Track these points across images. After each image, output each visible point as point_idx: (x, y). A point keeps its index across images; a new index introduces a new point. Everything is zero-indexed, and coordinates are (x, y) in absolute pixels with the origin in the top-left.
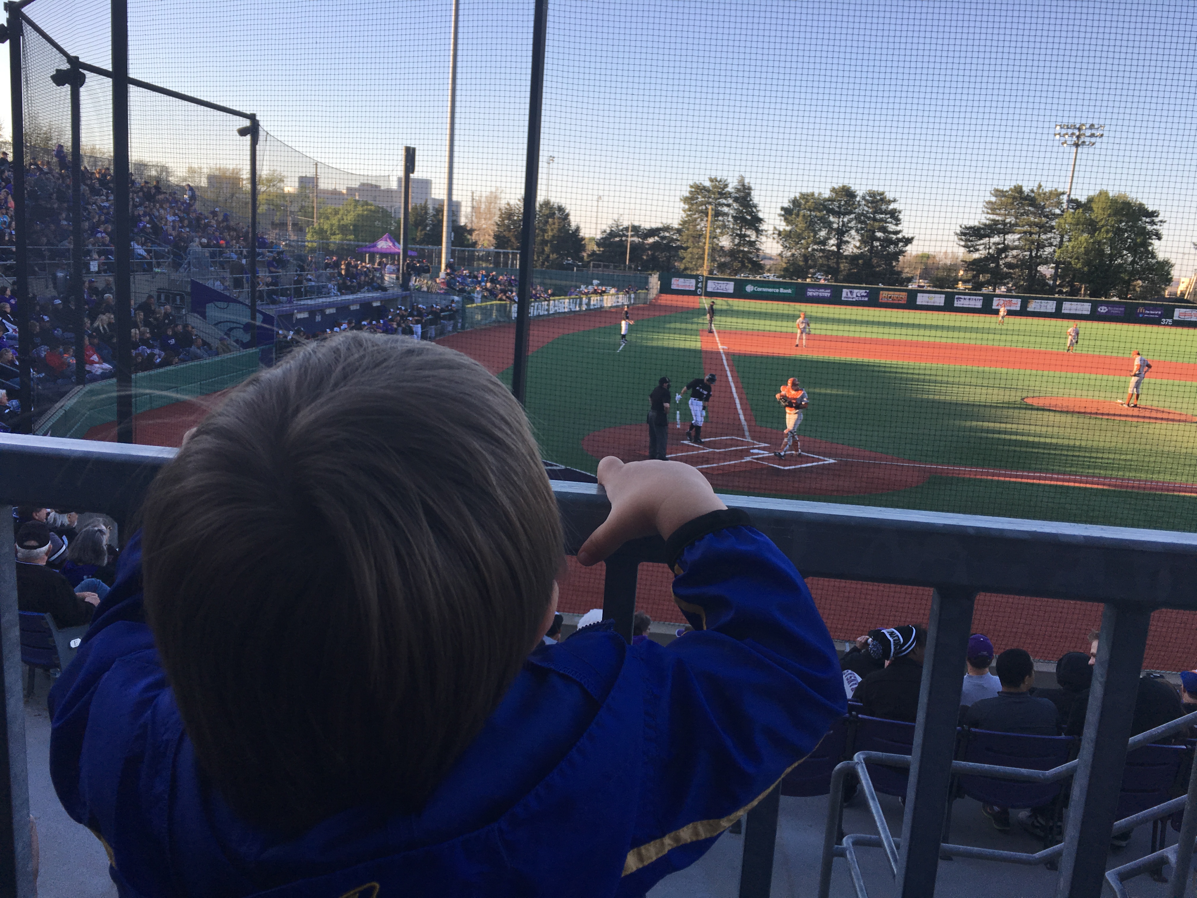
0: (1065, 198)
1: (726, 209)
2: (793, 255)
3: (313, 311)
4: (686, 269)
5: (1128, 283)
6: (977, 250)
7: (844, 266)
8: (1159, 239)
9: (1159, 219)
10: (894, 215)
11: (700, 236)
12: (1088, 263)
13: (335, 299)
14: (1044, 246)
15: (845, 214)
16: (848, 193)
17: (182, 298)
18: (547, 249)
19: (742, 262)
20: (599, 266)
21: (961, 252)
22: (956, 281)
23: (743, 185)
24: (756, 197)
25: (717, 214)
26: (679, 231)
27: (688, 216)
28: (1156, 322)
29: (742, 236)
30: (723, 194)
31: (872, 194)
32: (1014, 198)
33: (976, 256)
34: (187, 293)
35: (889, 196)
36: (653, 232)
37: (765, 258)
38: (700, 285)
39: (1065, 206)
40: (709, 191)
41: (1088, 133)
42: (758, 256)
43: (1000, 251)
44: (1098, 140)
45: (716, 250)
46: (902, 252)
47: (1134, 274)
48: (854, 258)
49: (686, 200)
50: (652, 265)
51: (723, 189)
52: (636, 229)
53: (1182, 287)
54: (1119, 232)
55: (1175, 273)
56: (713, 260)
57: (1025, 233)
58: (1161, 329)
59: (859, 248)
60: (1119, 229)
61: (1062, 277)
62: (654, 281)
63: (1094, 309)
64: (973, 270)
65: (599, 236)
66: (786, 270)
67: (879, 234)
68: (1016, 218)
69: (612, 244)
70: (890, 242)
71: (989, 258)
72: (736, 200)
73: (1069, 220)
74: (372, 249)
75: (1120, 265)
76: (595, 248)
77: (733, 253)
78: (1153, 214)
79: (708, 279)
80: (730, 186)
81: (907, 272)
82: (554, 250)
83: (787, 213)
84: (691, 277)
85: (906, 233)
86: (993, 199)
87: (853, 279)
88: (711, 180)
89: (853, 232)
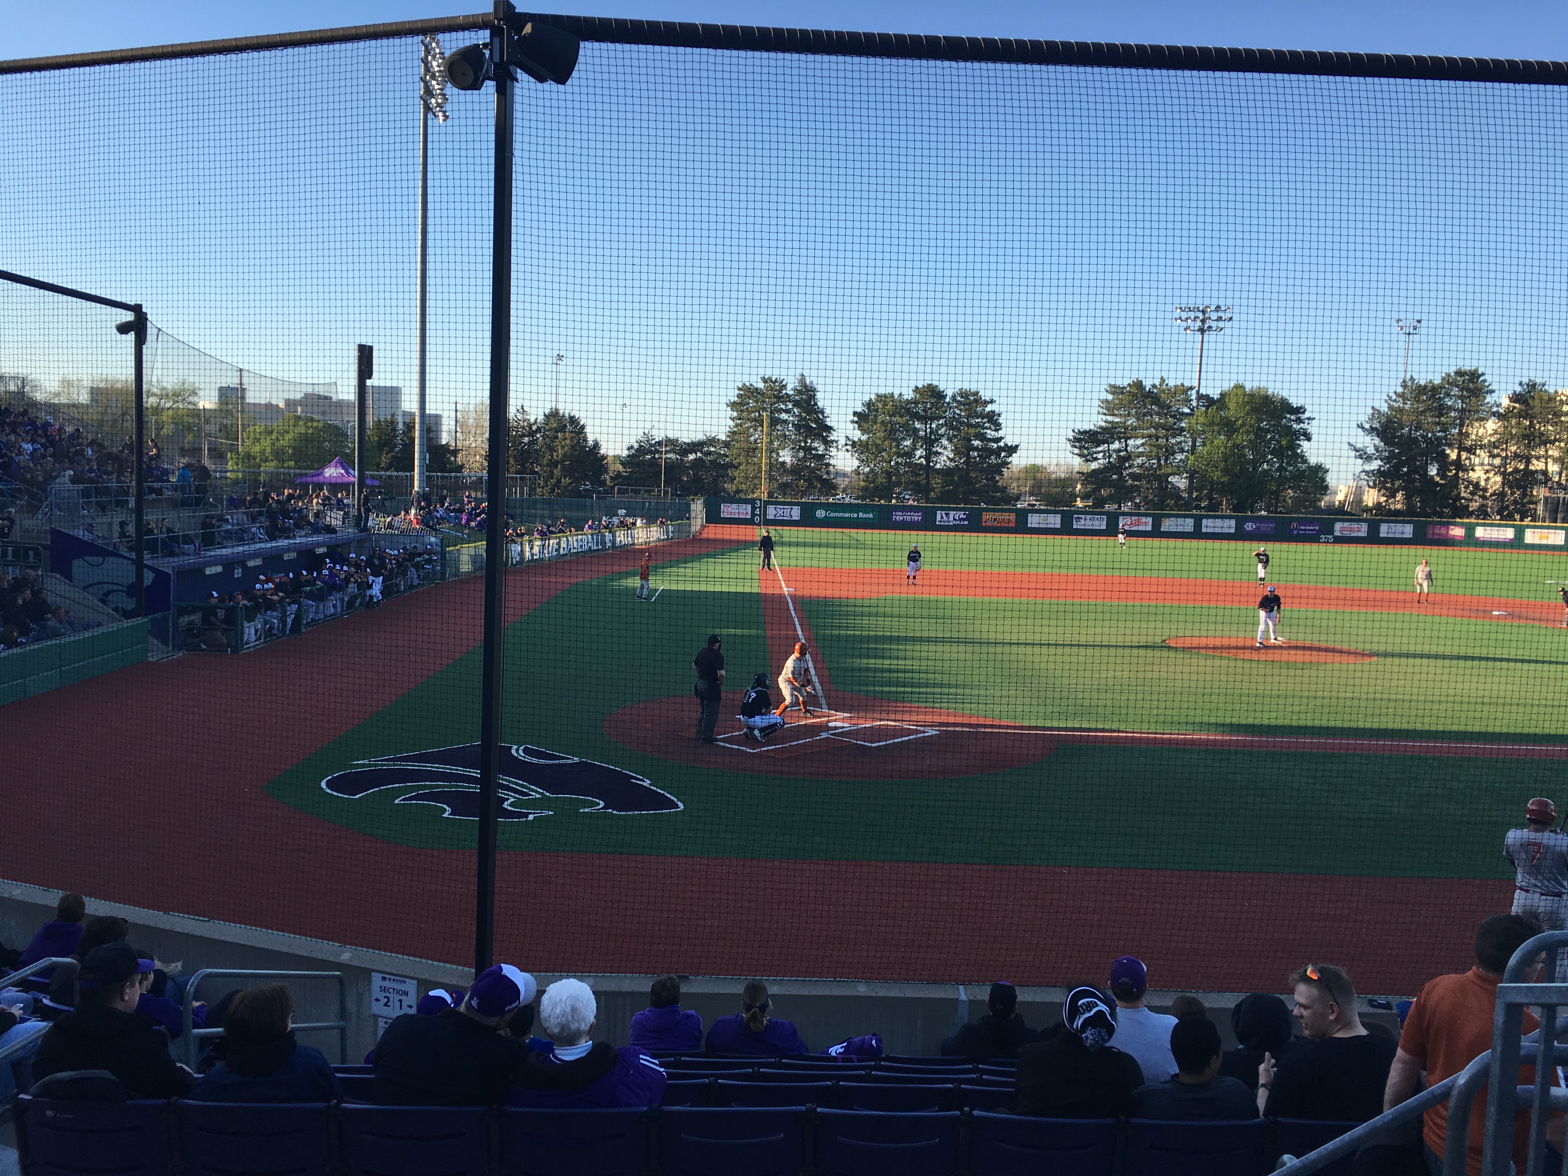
0: (1193, 394)
1: (784, 416)
2: (872, 471)
3: (229, 564)
4: (738, 491)
5: (1277, 493)
6: (1096, 459)
7: (936, 482)
8: (1309, 439)
9: (1307, 415)
10: (993, 419)
11: (755, 449)
12: (1226, 471)
13: (262, 545)
14: (1174, 453)
15: (932, 419)
16: (933, 393)
17: (37, 555)
18: (557, 472)
19: (808, 480)
20: (626, 491)
21: (1076, 463)
22: (1074, 496)
23: (805, 386)
24: (822, 401)
25: (774, 422)
26: (727, 444)
27: (737, 425)
28: (1313, 539)
29: (808, 449)
30: (780, 398)
31: (965, 394)
32: (1135, 395)
33: (1094, 466)
34: (45, 547)
35: (985, 395)
36: (694, 446)
37: (837, 474)
38: (757, 512)
39: (1194, 404)
40: (763, 394)
41: (1214, 316)
42: (828, 473)
43: (1122, 460)
44: (1228, 324)
45: (778, 467)
46: (1005, 464)
47: (1282, 482)
48: (947, 473)
49: (733, 405)
50: (695, 488)
51: (780, 391)
52: (672, 443)
53: (1340, 497)
54: (1260, 433)
55: (1331, 479)
56: (771, 479)
57: (1150, 436)
58: (1322, 547)
59: (951, 460)
60: (1260, 429)
61: (1199, 489)
62: (698, 508)
63: (1239, 526)
64: (1092, 483)
65: (625, 453)
66: (865, 489)
67: (976, 443)
68: (1138, 419)
69: (643, 463)
70: (992, 452)
71: (1109, 468)
72: (796, 404)
73: (1202, 420)
74: (316, 479)
75: (1265, 472)
76: (621, 468)
77: (796, 470)
78: (1300, 410)
79: (767, 503)
80: (789, 387)
81: (1014, 488)
82: (567, 472)
83: (861, 419)
84: (746, 501)
85: (1009, 441)
86: (1110, 397)
87: (948, 499)
88: (765, 381)
89: (945, 442)
